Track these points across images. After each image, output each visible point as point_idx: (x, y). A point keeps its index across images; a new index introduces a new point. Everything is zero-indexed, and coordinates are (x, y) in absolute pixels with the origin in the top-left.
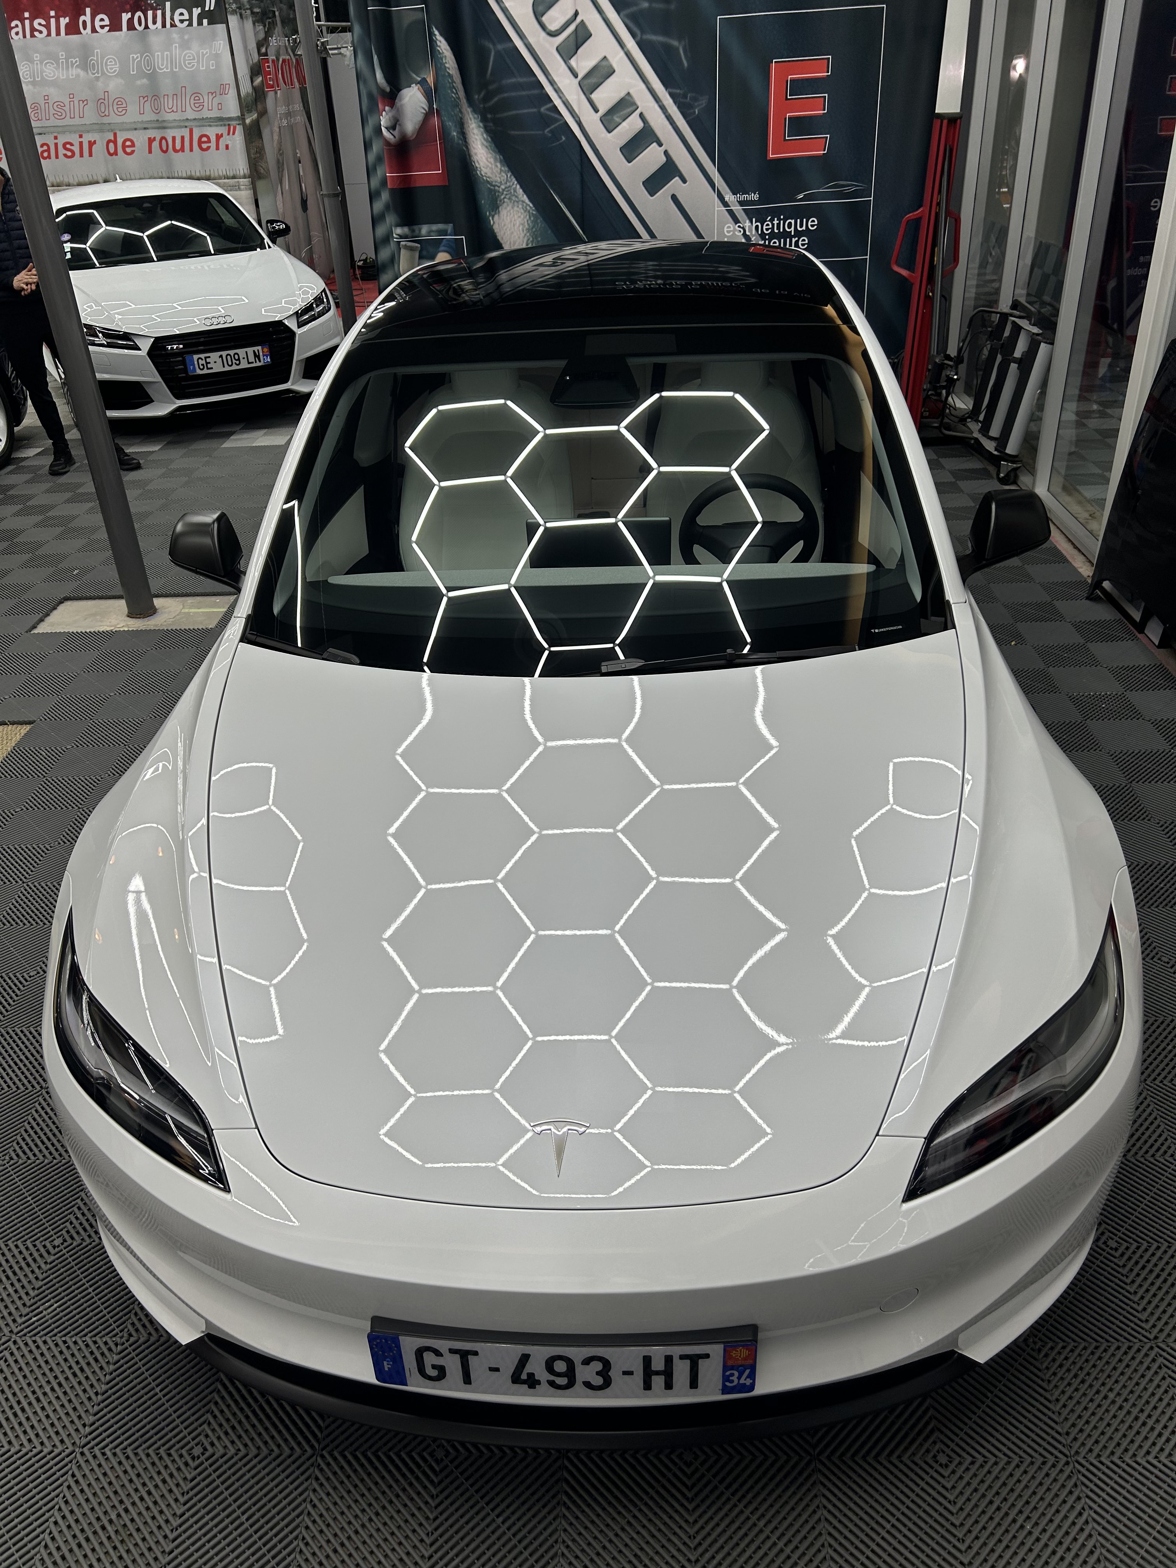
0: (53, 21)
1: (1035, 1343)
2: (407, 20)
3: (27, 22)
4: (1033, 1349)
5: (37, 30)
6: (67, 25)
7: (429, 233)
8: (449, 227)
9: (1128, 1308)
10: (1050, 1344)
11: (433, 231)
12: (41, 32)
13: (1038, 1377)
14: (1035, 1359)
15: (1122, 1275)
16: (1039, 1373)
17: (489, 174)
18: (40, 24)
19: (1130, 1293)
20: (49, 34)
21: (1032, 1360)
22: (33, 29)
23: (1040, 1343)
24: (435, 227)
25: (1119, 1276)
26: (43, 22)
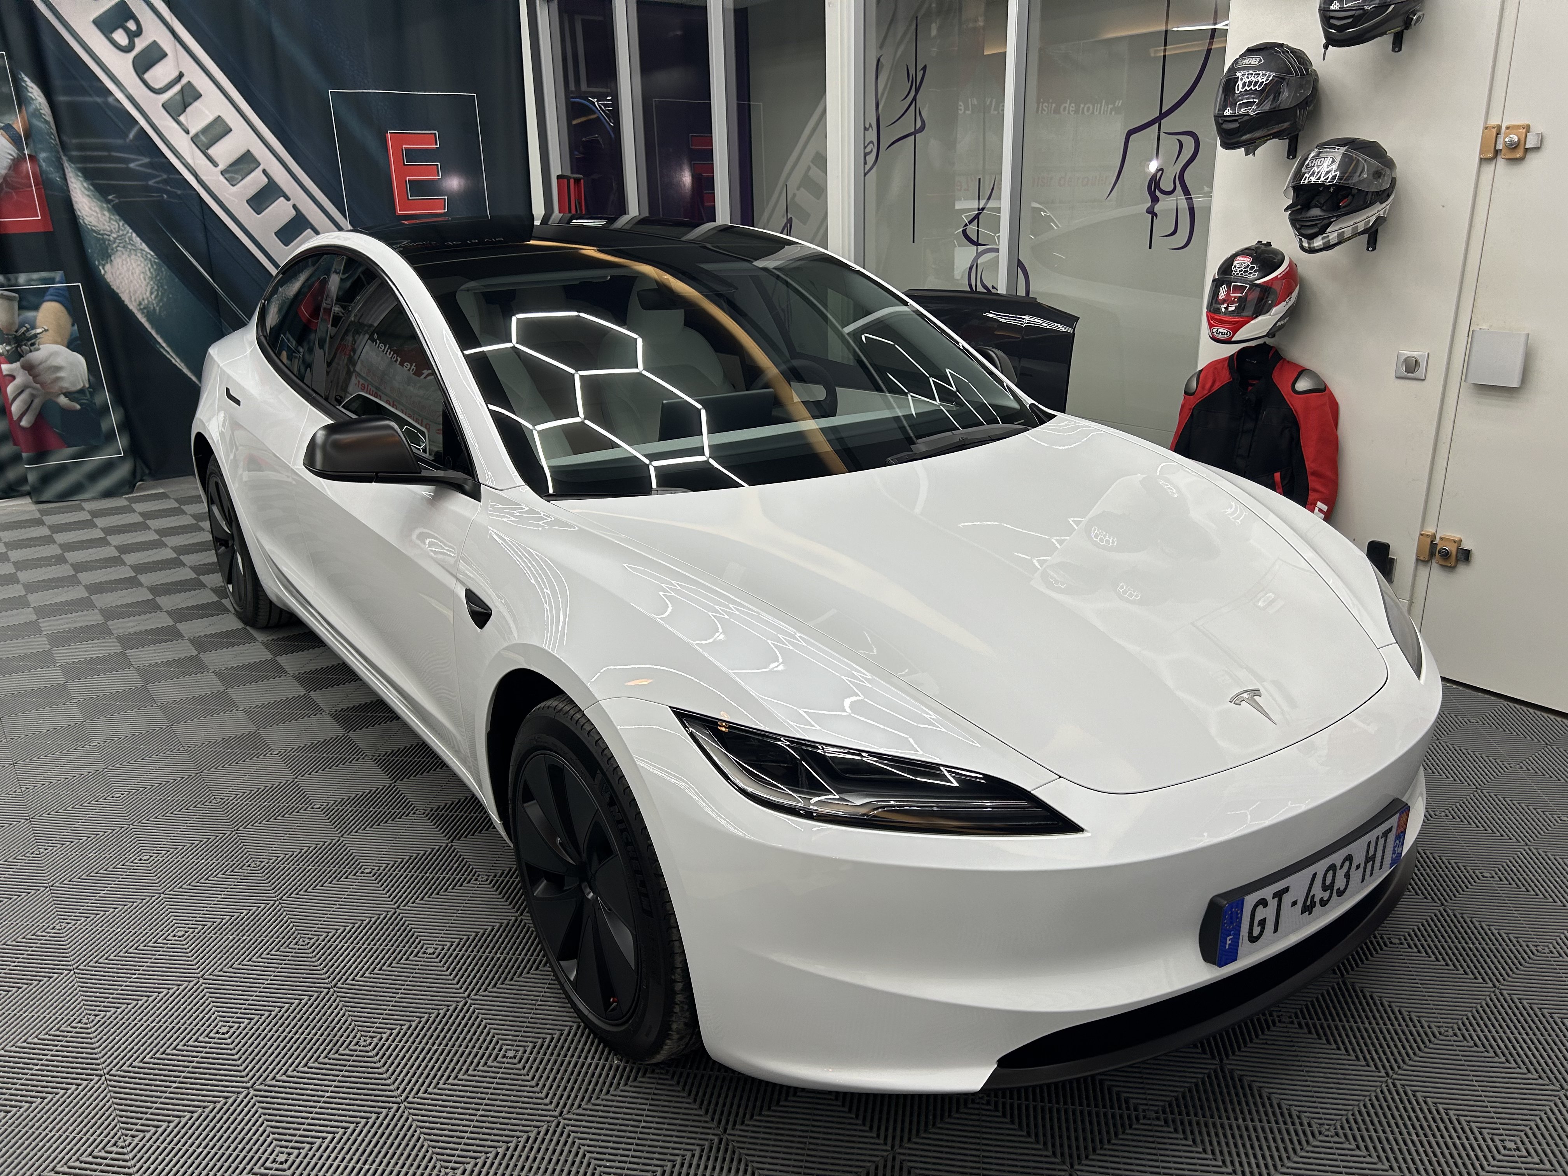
7: (29, 282)
8: (58, 275)
11: (33, 280)
17: (94, 223)
24: (35, 276)
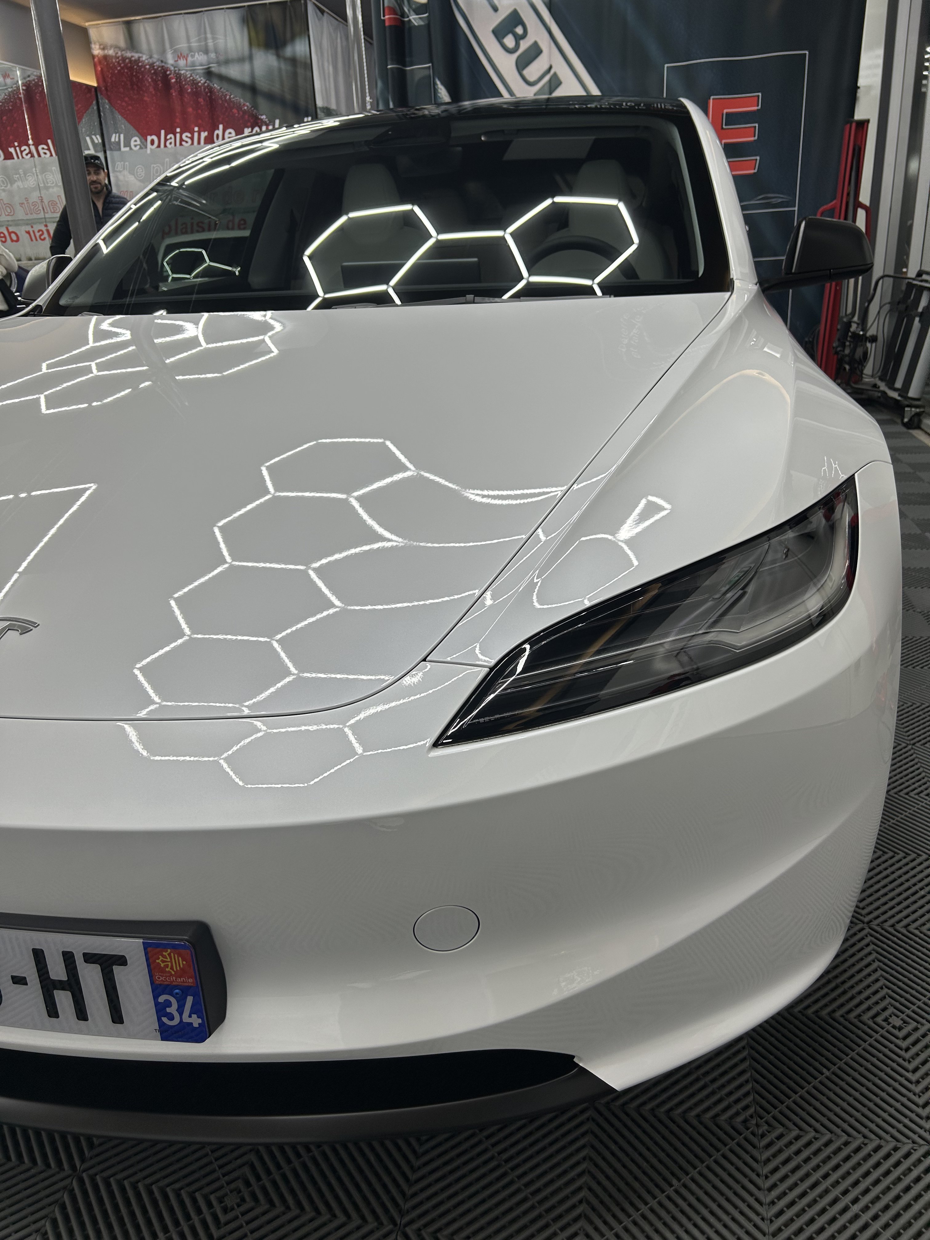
0: (196, 135)
1: (757, 1125)
2: (418, 76)
3: (178, 136)
4: (753, 1134)
5: (184, 141)
6: (206, 138)
9: (904, 1100)
10: (780, 1130)
12: (187, 142)
13: (753, 1170)
14: (754, 1147)
15: (904, 1060)
16: (754, 1165)
18: (187, 136)
19: (911, 1082)
20: (192, 144)
21: (749, 1148)
22: (181, 140)
23: (766, 1127)
25: (900, 1061)
26: (189, 135)
